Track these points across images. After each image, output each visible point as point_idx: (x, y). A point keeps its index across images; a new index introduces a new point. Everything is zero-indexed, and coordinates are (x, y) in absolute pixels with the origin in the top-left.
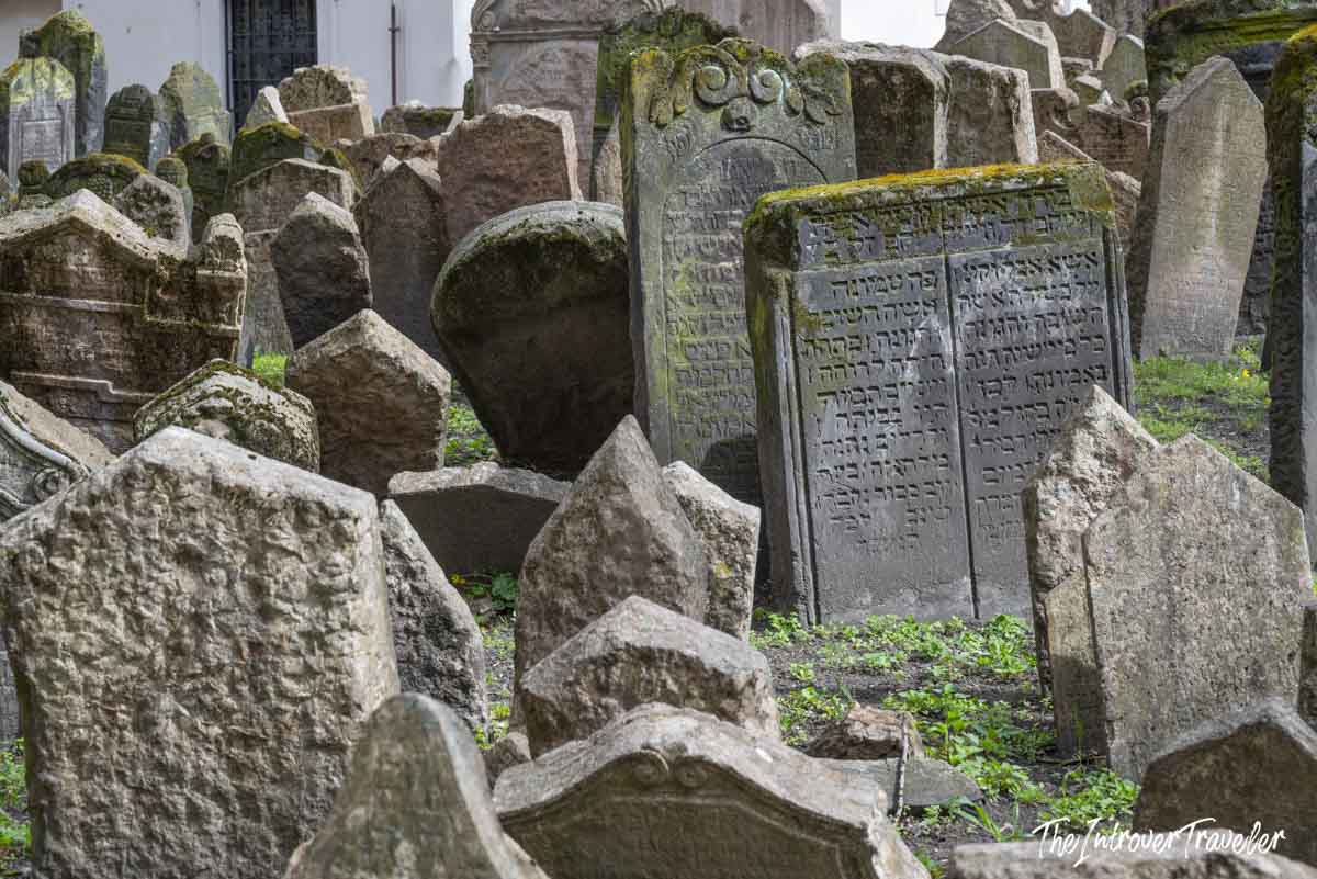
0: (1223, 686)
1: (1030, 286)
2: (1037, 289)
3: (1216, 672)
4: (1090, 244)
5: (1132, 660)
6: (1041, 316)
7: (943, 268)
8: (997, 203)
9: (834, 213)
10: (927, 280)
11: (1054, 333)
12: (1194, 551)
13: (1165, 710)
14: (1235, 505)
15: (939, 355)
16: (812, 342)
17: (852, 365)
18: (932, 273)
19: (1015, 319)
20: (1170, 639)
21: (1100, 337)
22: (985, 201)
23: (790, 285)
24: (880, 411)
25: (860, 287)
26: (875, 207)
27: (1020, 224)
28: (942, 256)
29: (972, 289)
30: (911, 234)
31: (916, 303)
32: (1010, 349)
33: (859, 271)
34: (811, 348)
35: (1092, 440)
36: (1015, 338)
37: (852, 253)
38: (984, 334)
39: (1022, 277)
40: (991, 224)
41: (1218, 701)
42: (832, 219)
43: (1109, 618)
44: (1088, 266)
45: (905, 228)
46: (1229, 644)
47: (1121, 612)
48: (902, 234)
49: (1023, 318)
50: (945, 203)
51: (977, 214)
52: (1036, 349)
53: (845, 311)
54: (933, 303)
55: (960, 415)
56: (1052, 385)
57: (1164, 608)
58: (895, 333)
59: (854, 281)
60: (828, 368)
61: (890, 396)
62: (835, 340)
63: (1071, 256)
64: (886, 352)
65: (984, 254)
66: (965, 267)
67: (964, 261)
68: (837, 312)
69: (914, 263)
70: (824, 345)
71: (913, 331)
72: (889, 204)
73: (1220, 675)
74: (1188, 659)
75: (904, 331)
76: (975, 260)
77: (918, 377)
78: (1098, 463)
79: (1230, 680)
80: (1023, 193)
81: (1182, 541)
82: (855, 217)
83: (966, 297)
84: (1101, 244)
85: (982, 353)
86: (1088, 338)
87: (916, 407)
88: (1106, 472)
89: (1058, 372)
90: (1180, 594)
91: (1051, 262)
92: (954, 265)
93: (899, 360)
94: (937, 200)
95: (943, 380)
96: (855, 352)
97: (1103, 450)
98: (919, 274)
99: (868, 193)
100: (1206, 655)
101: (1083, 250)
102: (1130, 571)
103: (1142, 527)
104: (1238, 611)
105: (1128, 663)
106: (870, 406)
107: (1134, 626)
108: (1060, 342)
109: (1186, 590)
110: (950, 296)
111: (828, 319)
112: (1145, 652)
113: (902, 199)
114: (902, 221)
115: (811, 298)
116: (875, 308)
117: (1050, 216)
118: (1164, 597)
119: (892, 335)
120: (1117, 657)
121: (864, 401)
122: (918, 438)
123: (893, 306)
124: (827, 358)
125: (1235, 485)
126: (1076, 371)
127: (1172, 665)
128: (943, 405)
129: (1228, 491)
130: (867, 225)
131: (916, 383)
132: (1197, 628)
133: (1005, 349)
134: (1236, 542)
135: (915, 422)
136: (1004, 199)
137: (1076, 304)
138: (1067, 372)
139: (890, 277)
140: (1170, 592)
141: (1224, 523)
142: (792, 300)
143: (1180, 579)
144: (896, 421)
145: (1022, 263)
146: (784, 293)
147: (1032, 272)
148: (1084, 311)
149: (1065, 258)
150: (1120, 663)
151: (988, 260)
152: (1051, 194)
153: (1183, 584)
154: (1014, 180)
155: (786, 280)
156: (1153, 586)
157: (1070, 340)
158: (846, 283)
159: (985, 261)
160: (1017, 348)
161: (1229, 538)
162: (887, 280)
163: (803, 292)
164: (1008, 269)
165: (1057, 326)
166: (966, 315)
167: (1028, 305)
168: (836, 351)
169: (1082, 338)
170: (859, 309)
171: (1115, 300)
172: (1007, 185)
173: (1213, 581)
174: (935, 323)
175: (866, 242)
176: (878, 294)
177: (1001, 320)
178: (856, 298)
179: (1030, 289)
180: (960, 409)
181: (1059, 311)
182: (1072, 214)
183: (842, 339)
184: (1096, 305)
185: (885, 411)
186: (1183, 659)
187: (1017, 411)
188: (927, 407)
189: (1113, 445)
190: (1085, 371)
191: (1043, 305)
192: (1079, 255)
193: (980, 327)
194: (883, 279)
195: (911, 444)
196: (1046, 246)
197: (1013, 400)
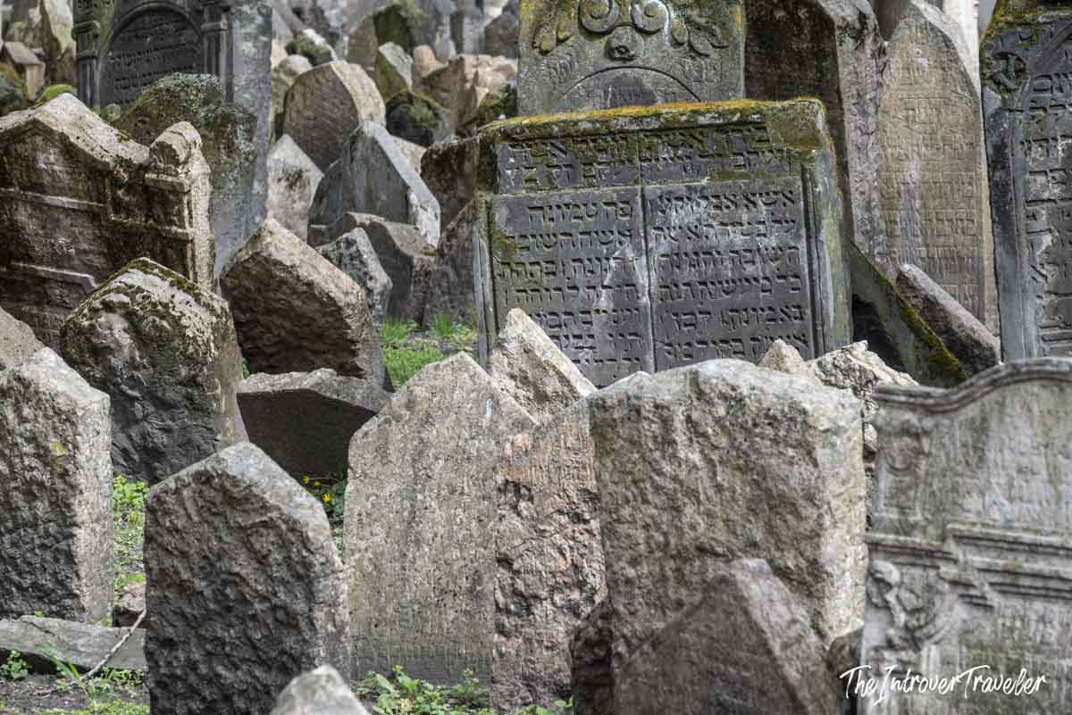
0: (444, 592)
1: (726, 221)
2: (733, 224)
3: (440, 578)
4: (787, 184)
5: (370, 559)
6: (736, 252)
7: (639, 199)
8: (695, 138)
9: (530, 139)
10: (622, 209)
11: (750, 269)
12: (441, 462)
13: (390, 610)
14: (485, 423)
15: (634, 285)
16: (509, 264)
17: (547, 290)
18: (628, 203)
19: (710, 254)
20: (406, 543)
21: (796, 276)
22: (682, 134)
23: (489, 207)
24: (575, 336)
25: (556, 213)
26: (569, 136)
27: (717, 159)
28: (638, 187)
29: (667, 220)
30: (609, 164)
31: (612, 232)
32: (704, 283)
33: (554, 196)
34: (508, 271)
35: (506, 360)
36: (710, 272)
37: (550, 179)
38: (678, 267)
39: (718, 212)
40: (688, 157)
41: (437, 605)
42: (530, 146)
43: (356, 519)
44: (785, 204)
45: (602, 157)
46: (456, 553)
47: (368, 515)
48: (600, 163)
49: (719, 253)
50: (641, 135)
51: (675, 147)
52: (731, 284)
53: (541, 236)
54: (628, 233)
55: (655, 346)
56: (747, 322)
57: (406, 513)
58: (589, 260)
59: (551, 208)
60: (525, 291)
61: (584, 323)
62: (531, 264)
63: (768, 194)
64: (580, 278)
65: (679, 187)
66: (661, 197)
67: (659, 192)
68: (533, 236)
69: (608, 191)
70: (520, 269)
71: (608, 259)
72: (585, 133)
73: (443, 582)
74: (419, 563)
75: (599, 259)
76: (670, 192)
77: (612, 306)
78: (514, 383)
79: (451, 587)
80: (720, 129)
81: (432, 452)
82: (552, 144)
83: (662, 229)
84: (800, 183)
85: (676, 286)
86: (784, 277)
87: (611, 335)
88: (521, 393)
89: (754, 310)
90: (423, 502)
91: (748, 199)
92: (649, 196)
93: (594, 288)
94: (633, 132)
95: (637, 309)
96: (552, 277)
97: (516, 372)
98: (614, 204)
99: (564, 122)
100: (434, 562)
101: (779, 188)
102: (382, 477)
103: (399, 437)
104: (470, 523)
105: (366, 563)
106: (564, 331)
107: (377, 528)
108: (756, 279)
109: (428, 499)
110: (645, 227)
111: (525, 243)
112: (382, 554)
113: (598, 129)
114: (600, 151)
115: (508, 221)
116: (571, 235)
117: (748, 153)
118: (407, 504)
119: (587, 262)
120: (357, 556)
121: (560, 326)
122: (613, 366)
123: (589, 233)
124: (521, 282)
125: (489, 403)
126: (770, 309)
127: (404, 568)
128: (636, 334)
129: (481, 410)
130: (565, 153)
131: (610, 311)
132: (431, 536)
133: (701, 283)
134: (479, 458)
135: (609, 350)
136: (702, 134)
137: (773, 241)
138: (763, 310)
139: (585, 205)
140: (414, 499)
141: (473, 438)
142: (490, 223)
143: (424, 486)
144: (591, 348)
145: (717, 197)
146: (482, 215)
147: (728, 207)
148: (781, 249)
149: (761, 194)
150: (359, 561)
151: (684, 192)
152: (749, 131)
153: (427, 493)
154: (709, 115)
155: (486, 202)
156: (399, 493)
157: (766, 278)
158: (542, 208)
159: (679, 194)
160: (712, 283)
161: (475, 454)
162: (583, 207)
163: (501, 215)
164: (703, 203)
165: (753, 263)
166: (661, 246)
167: (724, 241)
168: (532, 275)
169: (779, 277)
170: (555, 235)
171: (813, 240)
172: (702, 120)
173: (453, 492)
174: (630, 254)
175: (564, 169)
176: (574, 221)
177: (696, 254)
178: (552, 224)
179: (726, 225)
180: (654, 340)
181: (755, 248)
182: (771, 151)
183: (538, 263)
184: (793, 244)
185: (579, 337)
186: (414, 563)
187: (712, 345)
188: (622, 335)
189: (524, 366)
190: (782, 310)
191: (738, 239)
192: (775, 193)
193: (674, 259)
194: (578, 207)
195: (605, 372)
196: (741, 182)
197: (708, 336)
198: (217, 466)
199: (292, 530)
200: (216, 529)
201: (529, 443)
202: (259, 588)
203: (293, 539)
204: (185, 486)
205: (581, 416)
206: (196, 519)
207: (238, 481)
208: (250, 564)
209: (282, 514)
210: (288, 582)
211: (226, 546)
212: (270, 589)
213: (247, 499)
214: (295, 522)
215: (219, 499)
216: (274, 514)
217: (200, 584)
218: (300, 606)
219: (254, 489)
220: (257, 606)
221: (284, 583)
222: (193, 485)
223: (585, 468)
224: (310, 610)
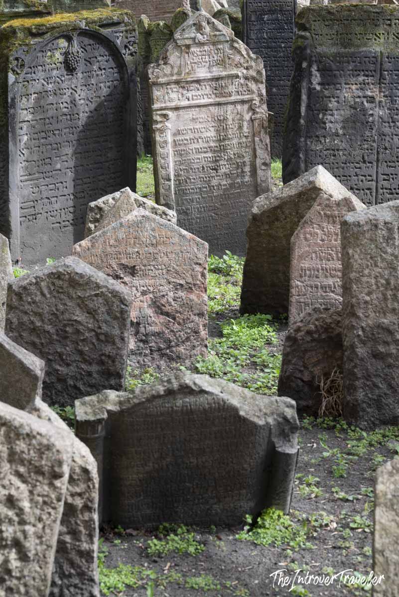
198: (67, 269)
199: (115, 296)
200: (61, 300)
201: (89, 244)
202: (90, 326)
203: (115, 301)
204: (42, 281)
205: (117, 230)
206: (48, 296)
207: (84, 276)
208: (83, 314)
209: (108, 289)
210: (108, 321)
211: (68, 308)
212: (96, 326)
213: (87, 284)
214: (117, 292)
215: (66, 285)
216: (104, 290)
217: (48, 328)
218: (116, 332)
219: (91, 278)
220: (87, 335)
221: (106, 322)
222: (47, 280)
223: (120, 254)
224: (122, 333)
